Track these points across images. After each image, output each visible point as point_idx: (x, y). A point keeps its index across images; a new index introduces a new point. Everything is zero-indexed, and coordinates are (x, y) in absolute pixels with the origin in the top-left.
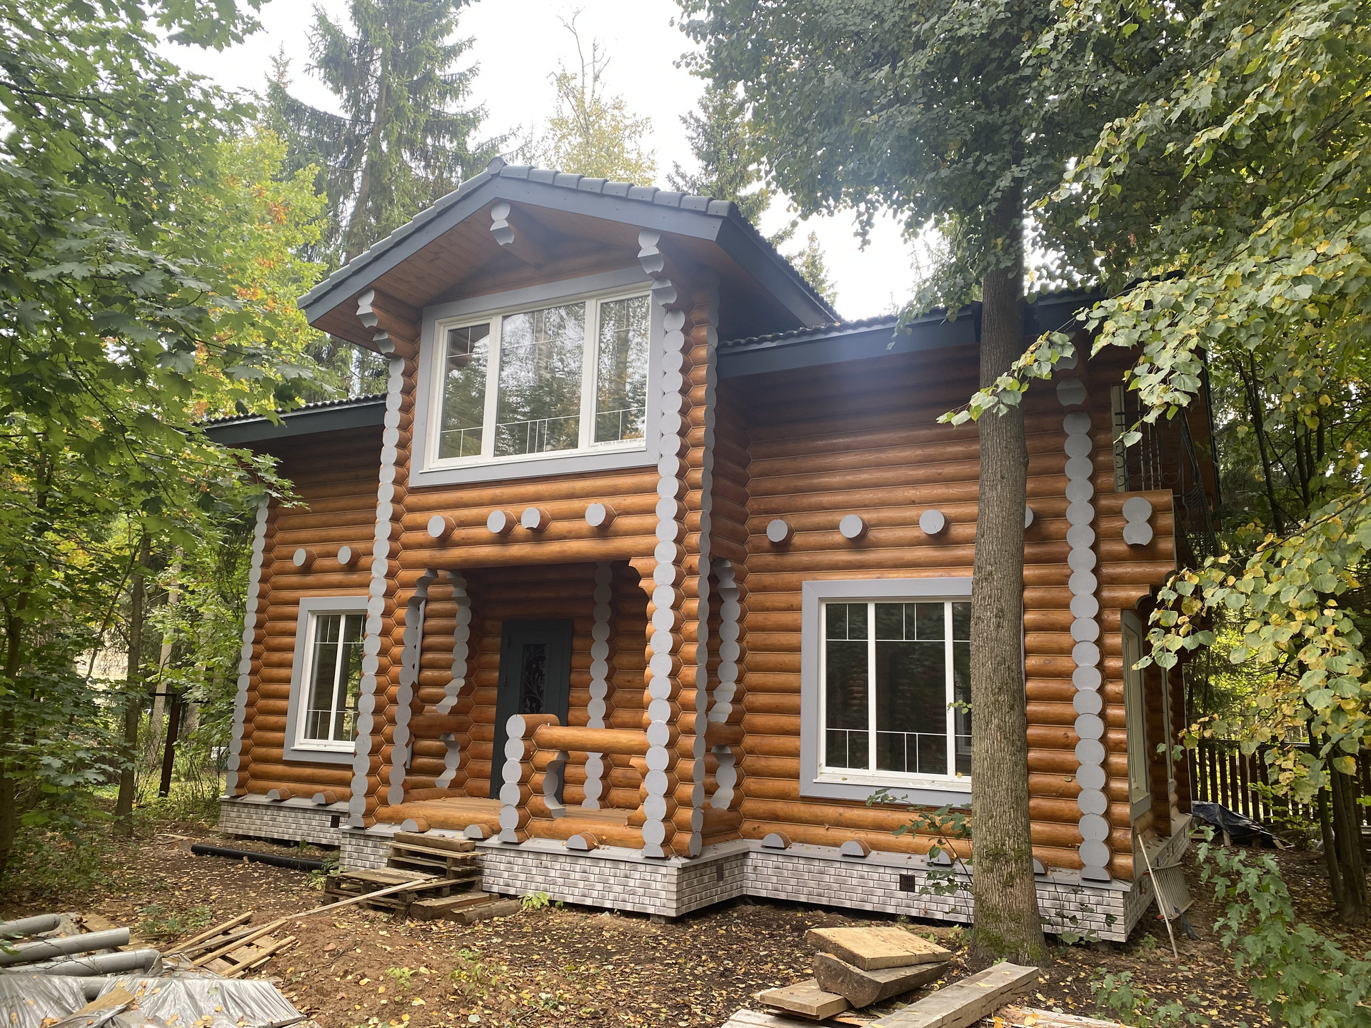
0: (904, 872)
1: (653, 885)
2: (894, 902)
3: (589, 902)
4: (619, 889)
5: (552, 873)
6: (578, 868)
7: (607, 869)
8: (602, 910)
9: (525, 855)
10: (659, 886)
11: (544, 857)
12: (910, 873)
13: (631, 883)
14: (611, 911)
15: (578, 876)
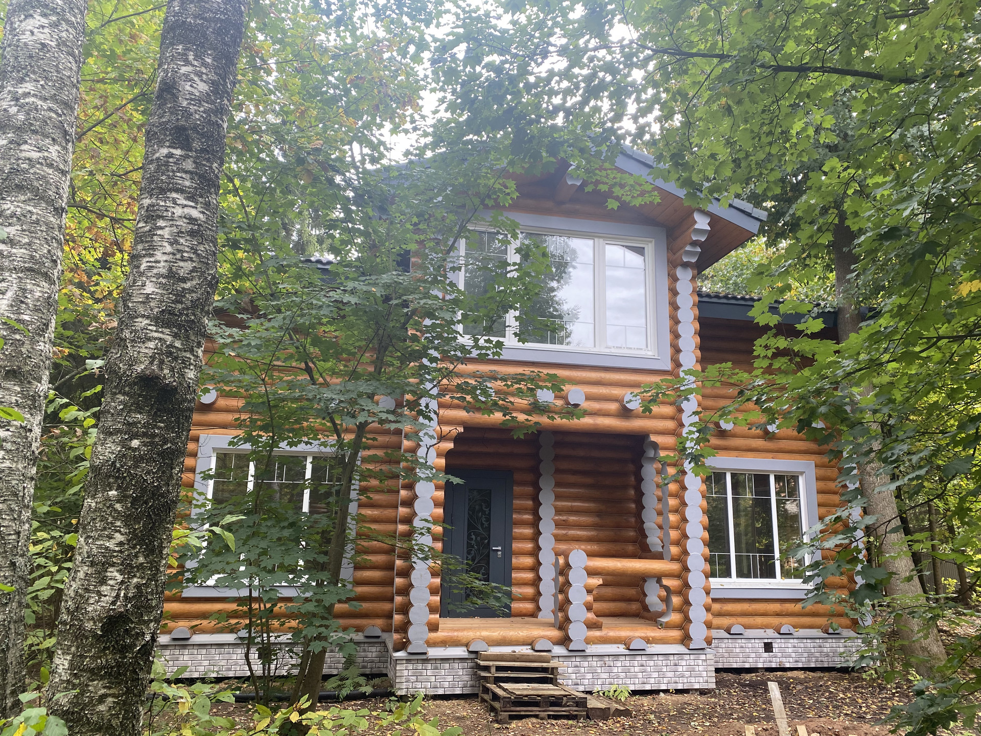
0: (766, 641)
1: (697, 668)
2: (762, 660)
3: (648, 687)
4: (671, 674)
5: (615, 670)
6: (636, 663)
7: (660, 661)
8: (657, 692)
9: (590, 659)
10: (701, 668)
11: (607, 659)
12: (769, 641)
13: (680, 669)
14: (666, 691)
15: (637, 669)
